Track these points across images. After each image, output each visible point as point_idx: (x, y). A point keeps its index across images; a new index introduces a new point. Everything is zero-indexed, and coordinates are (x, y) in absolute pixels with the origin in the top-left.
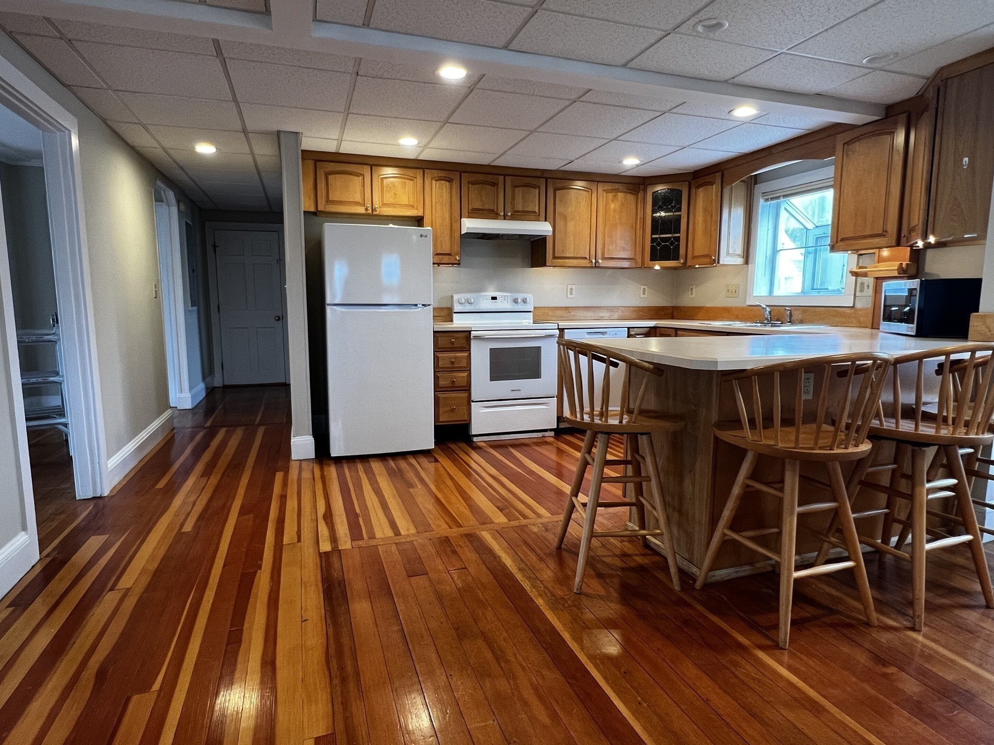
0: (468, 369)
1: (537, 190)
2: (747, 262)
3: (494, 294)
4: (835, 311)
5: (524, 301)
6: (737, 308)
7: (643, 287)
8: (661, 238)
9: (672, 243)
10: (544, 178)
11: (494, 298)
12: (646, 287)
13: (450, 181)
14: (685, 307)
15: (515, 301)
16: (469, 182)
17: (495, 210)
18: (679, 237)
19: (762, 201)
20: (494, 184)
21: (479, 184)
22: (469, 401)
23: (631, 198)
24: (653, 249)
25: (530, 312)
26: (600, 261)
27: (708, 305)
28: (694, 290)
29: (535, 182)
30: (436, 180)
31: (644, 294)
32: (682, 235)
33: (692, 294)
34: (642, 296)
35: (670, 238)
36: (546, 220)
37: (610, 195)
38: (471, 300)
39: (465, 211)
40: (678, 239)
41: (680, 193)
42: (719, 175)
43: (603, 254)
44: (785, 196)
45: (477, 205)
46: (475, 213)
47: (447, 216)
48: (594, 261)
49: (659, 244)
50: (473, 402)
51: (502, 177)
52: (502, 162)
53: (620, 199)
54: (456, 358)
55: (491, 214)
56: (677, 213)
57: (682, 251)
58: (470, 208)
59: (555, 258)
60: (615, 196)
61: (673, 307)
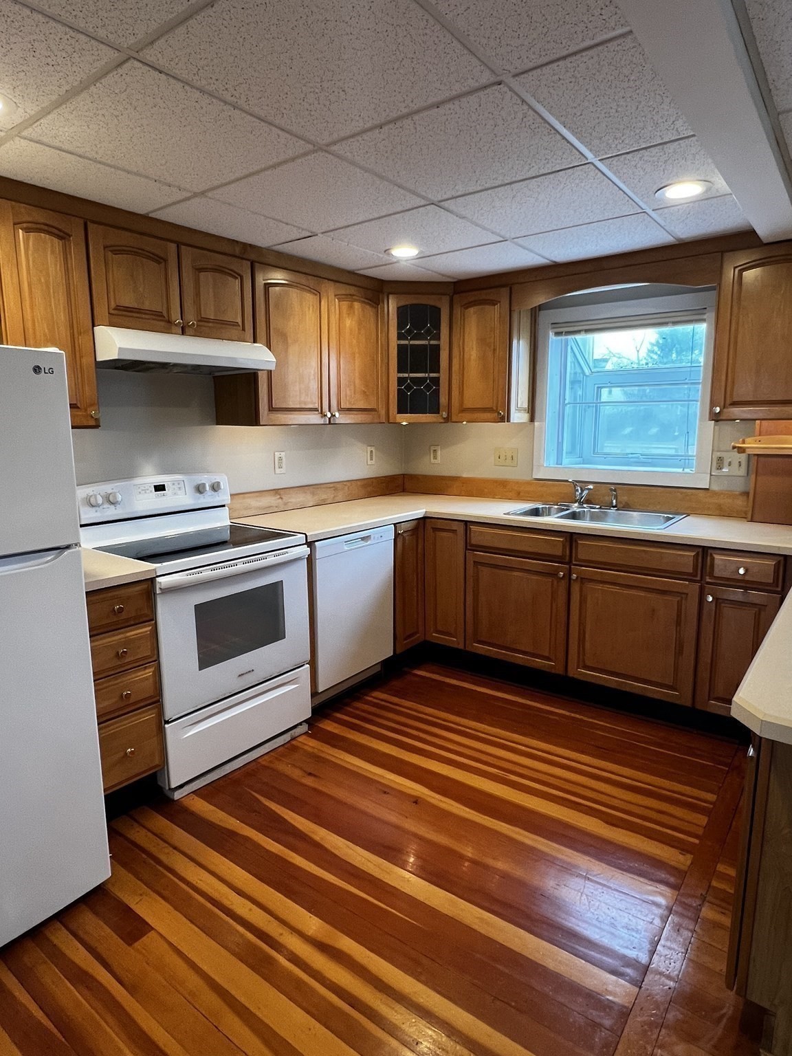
0: (154, 659)
1: (238, 282)
2: (532, 419)
3: (159, 480)
4: (682, 493)
5: (215, 487)
6: (517, 483)
7: (369, 449)
8: (412, 379)
9: (428, 387)
10: (248, 260)
11: (160, 488)
12: (373, 449)
13: (63, 236)
14: (425, 476)
15: (199, 489)
16: (105, 247)
17: (165, 314)
18: (438, 379)
19: (551, 334)
20: (161, 260)
21: (127, 252)
22: (161, 722)
23: (370, 311)
24: (401, 394)
25: (224, 506)
26: (337, 414)
27: (465, 475)
28: (439, 453)
29: (235, 265)
30: (27, 230)
31: (371, 459)
32: (443, 375)
33: (435, 458)
34: (369, 462)
35: (425, 379)
36: (255, 341)
37: (345, 304)
38: (115, 497)
39: (102, 310)
40: (436, 381)
41: (436, 311)
42: (505, 291)
43: (339, 403)
44: (587, 331)
45: (128, 300)
46: (126, 317)
47: (62, 317)
48: (329, 415)
49: (409, 388)
50: (167, 722)
51: (173, 247)
52: (174, 215)
53: (356, 312)
54: (128, 642)
55: (158, 321)
56: (432, 342)
57: (443, 400)
58: (113, 305)
59: (272, 409)
60: (351, 307)
61: (404, 475)
